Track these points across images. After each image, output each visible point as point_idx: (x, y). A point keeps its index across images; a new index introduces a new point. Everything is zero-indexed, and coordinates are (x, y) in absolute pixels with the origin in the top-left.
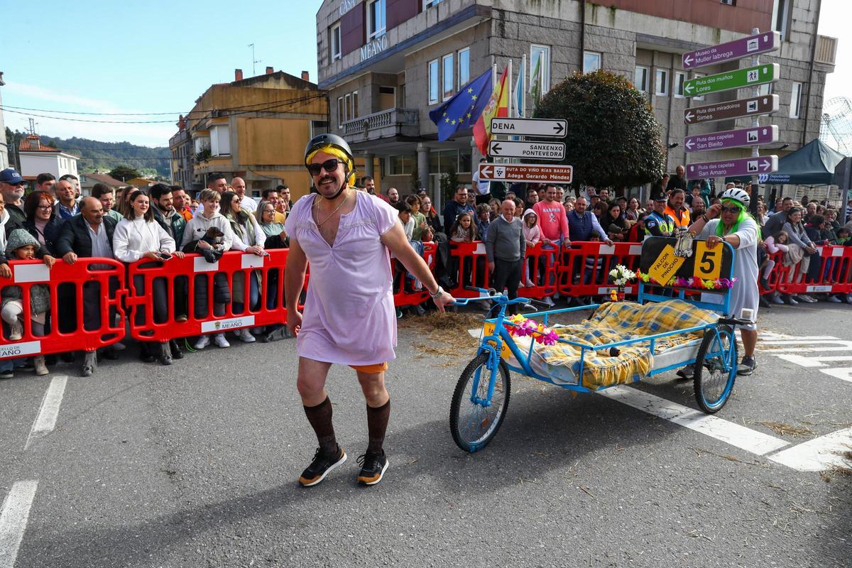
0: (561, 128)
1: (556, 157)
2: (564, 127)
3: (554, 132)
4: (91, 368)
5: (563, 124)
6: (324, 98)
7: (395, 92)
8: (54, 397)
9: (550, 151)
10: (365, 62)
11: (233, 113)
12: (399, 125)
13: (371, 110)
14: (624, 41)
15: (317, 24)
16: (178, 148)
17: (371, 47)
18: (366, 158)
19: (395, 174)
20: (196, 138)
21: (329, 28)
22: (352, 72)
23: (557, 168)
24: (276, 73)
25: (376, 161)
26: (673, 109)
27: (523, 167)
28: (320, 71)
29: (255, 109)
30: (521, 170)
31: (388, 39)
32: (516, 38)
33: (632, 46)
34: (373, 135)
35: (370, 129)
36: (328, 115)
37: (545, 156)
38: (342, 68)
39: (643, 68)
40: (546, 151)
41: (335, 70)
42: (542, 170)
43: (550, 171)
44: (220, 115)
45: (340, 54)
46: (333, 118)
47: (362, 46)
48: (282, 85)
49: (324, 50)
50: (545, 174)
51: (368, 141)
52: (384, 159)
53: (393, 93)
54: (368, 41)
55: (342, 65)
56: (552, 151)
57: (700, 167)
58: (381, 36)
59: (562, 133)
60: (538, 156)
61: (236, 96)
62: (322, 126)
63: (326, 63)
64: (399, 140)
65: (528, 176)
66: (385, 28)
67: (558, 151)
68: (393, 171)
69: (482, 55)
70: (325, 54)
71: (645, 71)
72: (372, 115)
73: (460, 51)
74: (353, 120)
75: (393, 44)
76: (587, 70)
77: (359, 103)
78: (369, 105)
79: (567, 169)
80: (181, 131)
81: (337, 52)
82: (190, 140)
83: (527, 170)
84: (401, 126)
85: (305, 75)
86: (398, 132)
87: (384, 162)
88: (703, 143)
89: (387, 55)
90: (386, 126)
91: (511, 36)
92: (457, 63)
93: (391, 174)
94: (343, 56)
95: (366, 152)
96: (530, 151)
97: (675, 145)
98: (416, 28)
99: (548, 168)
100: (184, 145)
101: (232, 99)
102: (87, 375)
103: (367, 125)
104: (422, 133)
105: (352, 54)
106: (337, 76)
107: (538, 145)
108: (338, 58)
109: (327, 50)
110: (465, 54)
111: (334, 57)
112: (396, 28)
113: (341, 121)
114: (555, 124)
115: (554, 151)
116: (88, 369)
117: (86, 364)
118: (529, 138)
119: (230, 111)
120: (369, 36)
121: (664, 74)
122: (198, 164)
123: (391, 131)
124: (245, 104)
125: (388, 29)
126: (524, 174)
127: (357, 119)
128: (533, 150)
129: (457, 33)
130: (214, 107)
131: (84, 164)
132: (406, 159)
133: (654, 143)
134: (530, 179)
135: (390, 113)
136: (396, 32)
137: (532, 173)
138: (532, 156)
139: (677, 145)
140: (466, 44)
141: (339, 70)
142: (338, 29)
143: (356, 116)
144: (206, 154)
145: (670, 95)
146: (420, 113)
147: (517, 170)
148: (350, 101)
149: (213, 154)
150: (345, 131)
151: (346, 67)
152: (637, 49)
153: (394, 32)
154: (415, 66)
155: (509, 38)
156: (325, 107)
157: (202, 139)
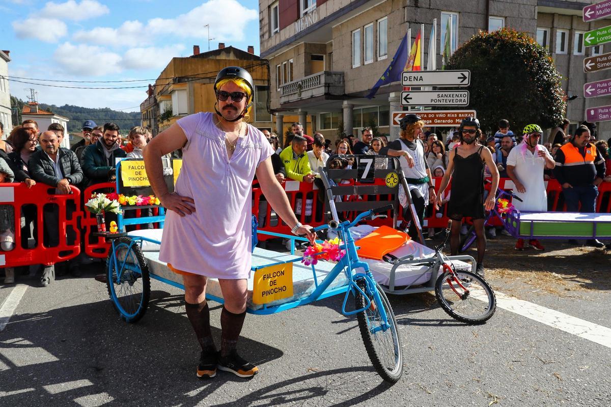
0: (465, 78)
1: (460, 103)
2: (467, 77)
3: (458, 82)
4: (47, 280)
5: (466, 74)
6: (266, 66)
7: (324, 59)
8: (11, 303)
9: (455, 98)
10: (298, 34)
11: (190, 79)
12: (327, 85)
13: (304, 74)
14: (526, 7)
15: (260, 4)
16: (147, 111)
17: (304, 21)
18: (301, 115)
19: (324, 129)
20: (161, 101)
21: (269, 7)
22: (288, 43)
23: (461, 113)
24: (227, 48)
25: (309, 119)
26: (572, 65)
27: (431, 114)
28: (262, 43)
29: (208, 76)
30: (430, 116)
31: (318, 13)
32: (428, 6)
33: (533, 10)
34: (306, 95)
35: (303, 90)
36: (269, 80)
37: (451, 103)
38: (280, 40)
39: (544, 29)
40: (452, 98)
41: (274, 42)
42: (449, 115)
43: (456, 115)
44: (179, 81)
45: (278, 29)
46: (273, 83)
47: (296, 21)
48: (232, 57)
49: (265, 25)
50: (451, 118)
51: (301, 100)
52: (315, 117)
53: (322, 60)
54: (302, 15)
55: (280, 37)
56: (457, 98)
57: (600, 111)
58: (313, 12)
59: (466, 82)
60: (444, 103)
61: (193, 66)
62: (264, 90)
63: (266, 36)
64: (327, 99)
65: (436, 121)
66: (315, 4)
67: (463, 98)
68: (323, 126)
69: (398, 23)
70: (266, 29)
71: (545, 32)
72: (304, 78)
73: (379, 21)
74: (289, 83)
75: (322, 17)
76: (491, 30)
77: (294, 69)
78: (303, 71)
79: (471, 113)
80: (149, 97)
81: (276, 27)
82: (157, 105)
83: (435, 116)
84: (329, 87)
85: (251, 48)
86: (327, 92)
87: (315, 119)
88: (603, 88)
89: (317, 27)
90: (316, 86)
91: (424, 5)
92: (377, 31)
93: (321, 129)
94: (280, 30)
95: (300, 110)
96: (438, 99)
97: (574, 98)
98: (341, 3)
99: (454, 113)
100: (152, 108)
101: (190, 67)
102: (44, 286)
103: (300, 87)
104: (347, 92)
105: (288, 28)
106: (276, 46)
107: (444, 93)
108: (277, 32)
109: (268, 25)
110: (384, 22)
111: (273, 31)
112: (325, 4)
113: (279, 84)
114: (459, 74)
115: (459, 98)
116: (45, 280)
117: (44, 276)
118: (435, 88)
119: (188, 78)
120: (302, 12)
121: (563, 34)
122: (162, 123)
123: (320, 91)
124: (200, 72)
125: (318, 6)
126: (433, 119)
127: (292, 82)
128: (440, 98)
129: (376, 5)
130: (175, 74)
131: (74, 126)
132: (334, 116)
133: (555, 91)
134: (438, 123)
135: (320, 76)
136: (325, 7)
137: (439, 118)
138: (440, 103)
139: (576, 97)
140: (383, 14)
141: (278, 42)
142: (276, 8)
143: (291, 80)
144: (168, 114)
145: (570, 53)
146: (345, 75)
147: (425, 116)
148: (287, 67)
149: (174, 114)
150: (282, 93)
151: (283, 39)
152: (538, 13)
153: (323, 7)
154: (341, 35)
155: (422, 7)
156: (266, 74)
157: (165, 102)
